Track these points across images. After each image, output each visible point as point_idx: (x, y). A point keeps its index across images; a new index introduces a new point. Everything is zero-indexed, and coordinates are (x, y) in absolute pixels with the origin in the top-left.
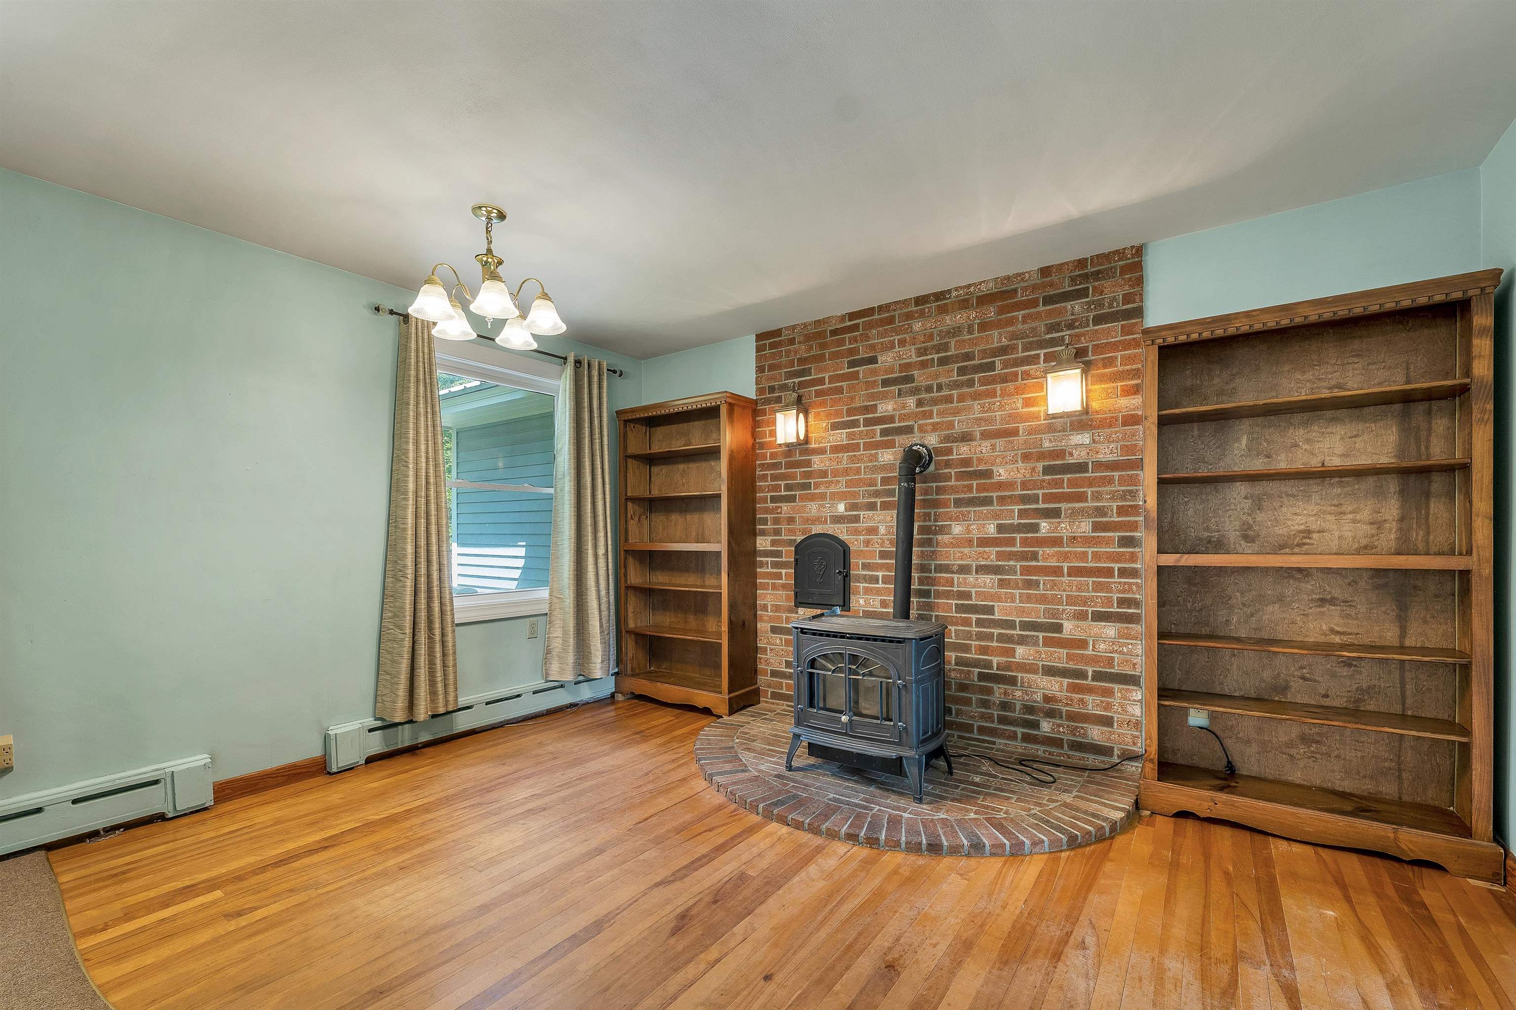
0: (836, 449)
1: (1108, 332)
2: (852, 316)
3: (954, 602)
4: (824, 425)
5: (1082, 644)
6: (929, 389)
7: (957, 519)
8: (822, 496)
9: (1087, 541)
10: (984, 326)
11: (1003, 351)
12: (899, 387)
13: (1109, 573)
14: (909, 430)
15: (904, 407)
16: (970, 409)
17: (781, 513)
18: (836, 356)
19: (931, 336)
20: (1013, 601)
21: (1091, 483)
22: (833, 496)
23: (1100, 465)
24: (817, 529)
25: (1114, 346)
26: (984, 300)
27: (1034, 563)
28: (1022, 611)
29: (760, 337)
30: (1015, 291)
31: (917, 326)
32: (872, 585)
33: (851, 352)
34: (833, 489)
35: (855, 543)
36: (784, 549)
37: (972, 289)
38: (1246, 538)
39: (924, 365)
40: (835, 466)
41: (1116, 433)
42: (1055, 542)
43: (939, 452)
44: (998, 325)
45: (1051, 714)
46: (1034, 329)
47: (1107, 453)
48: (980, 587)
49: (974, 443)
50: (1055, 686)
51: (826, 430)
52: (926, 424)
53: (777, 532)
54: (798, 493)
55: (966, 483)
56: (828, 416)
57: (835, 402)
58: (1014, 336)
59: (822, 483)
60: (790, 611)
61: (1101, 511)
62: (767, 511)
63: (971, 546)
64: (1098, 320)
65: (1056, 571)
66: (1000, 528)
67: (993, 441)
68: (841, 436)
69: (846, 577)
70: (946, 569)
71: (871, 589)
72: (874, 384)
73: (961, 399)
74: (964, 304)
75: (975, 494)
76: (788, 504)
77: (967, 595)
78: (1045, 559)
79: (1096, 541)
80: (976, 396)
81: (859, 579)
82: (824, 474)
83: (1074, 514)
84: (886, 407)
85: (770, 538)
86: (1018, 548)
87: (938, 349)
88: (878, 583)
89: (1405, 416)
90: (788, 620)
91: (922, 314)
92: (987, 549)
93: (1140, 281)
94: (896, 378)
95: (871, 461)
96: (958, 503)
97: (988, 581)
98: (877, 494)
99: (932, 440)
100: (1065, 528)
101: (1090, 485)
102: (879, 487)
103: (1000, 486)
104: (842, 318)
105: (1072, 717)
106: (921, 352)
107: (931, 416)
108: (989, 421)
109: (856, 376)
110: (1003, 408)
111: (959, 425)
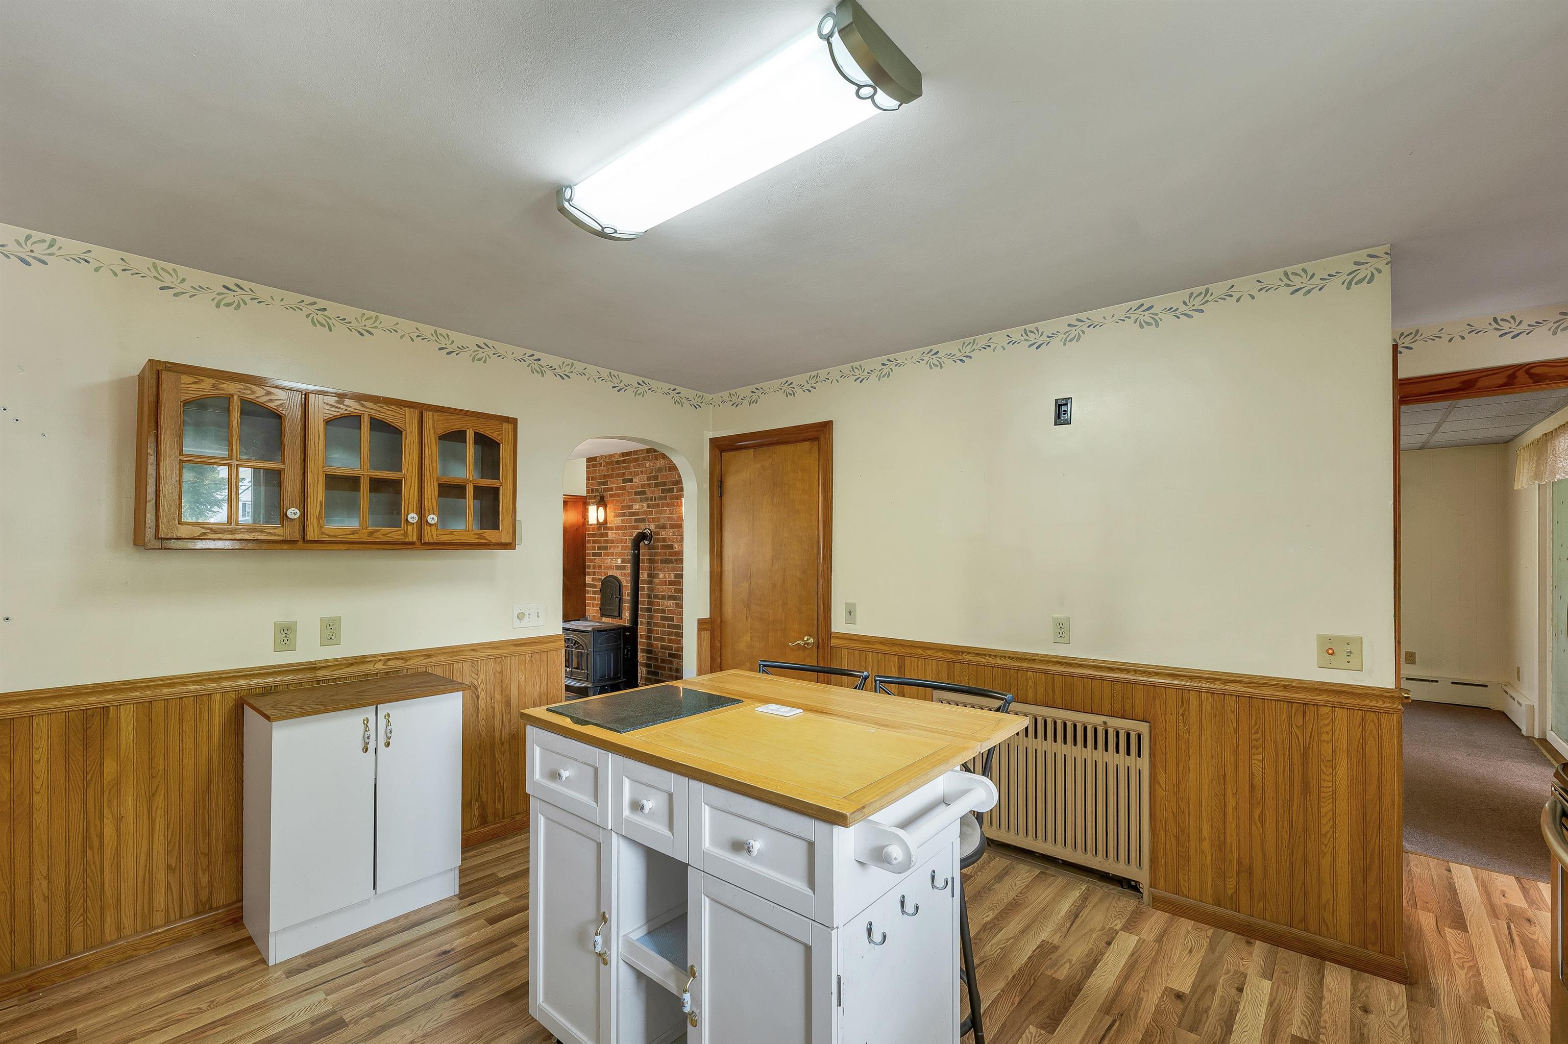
0: (618, 528)
2: (625, 454)
4: (613, 514)
6: (651, 500)
7: (661, 570)
8: (612, 554)
12: (641, 496)
14: (643, 520)
15: (642, 508)
16: (666, 511)
18: (618, 476)
19: (652, 471)
22: (617, 554)
24: (610, 573)
29: (589, 460)
31: (646, 465)
33: (624, 474)
34: (616, 550)
35: (621, 581)
36: (596, 584)
39: (650, 485)
40: (617, 537)
43: (655, 533)
48: (669, 607)
49: (667, 530)
51: (614, 517)
52: (649, 518)
53: (594, 574)
54: (603, 552)
55: (664, 551)
56: (613, 510)
57: (616, 502)
59: (612, 547)
62: (591, 561)
63: (666, 585)
67: (673, 530)
68: (619, 521)
69: (620, 600)
70: (657, 597)
72: (631, 493)
73: (663, 505)
75: (667, 558)
76: (599, 558)
77: (664, 611)
80: (668, 505)
81: (625, 601)
82: (612, 541)
84: (636, 507)
85: (591, 577)
87: (656, 478)
91: (649, 458)
92: (671, 587)
94: (640, 491)
96: (661, 562)
97: (671, 604)
98: (627, 555)
99: (651, 527)
102: (627, 552)
103: (676, 554)
106: (649, 478)
107: (652, 514)
108: (672, 519)
109: (625, 488)
110: (676, 512)
111: (662, 520)
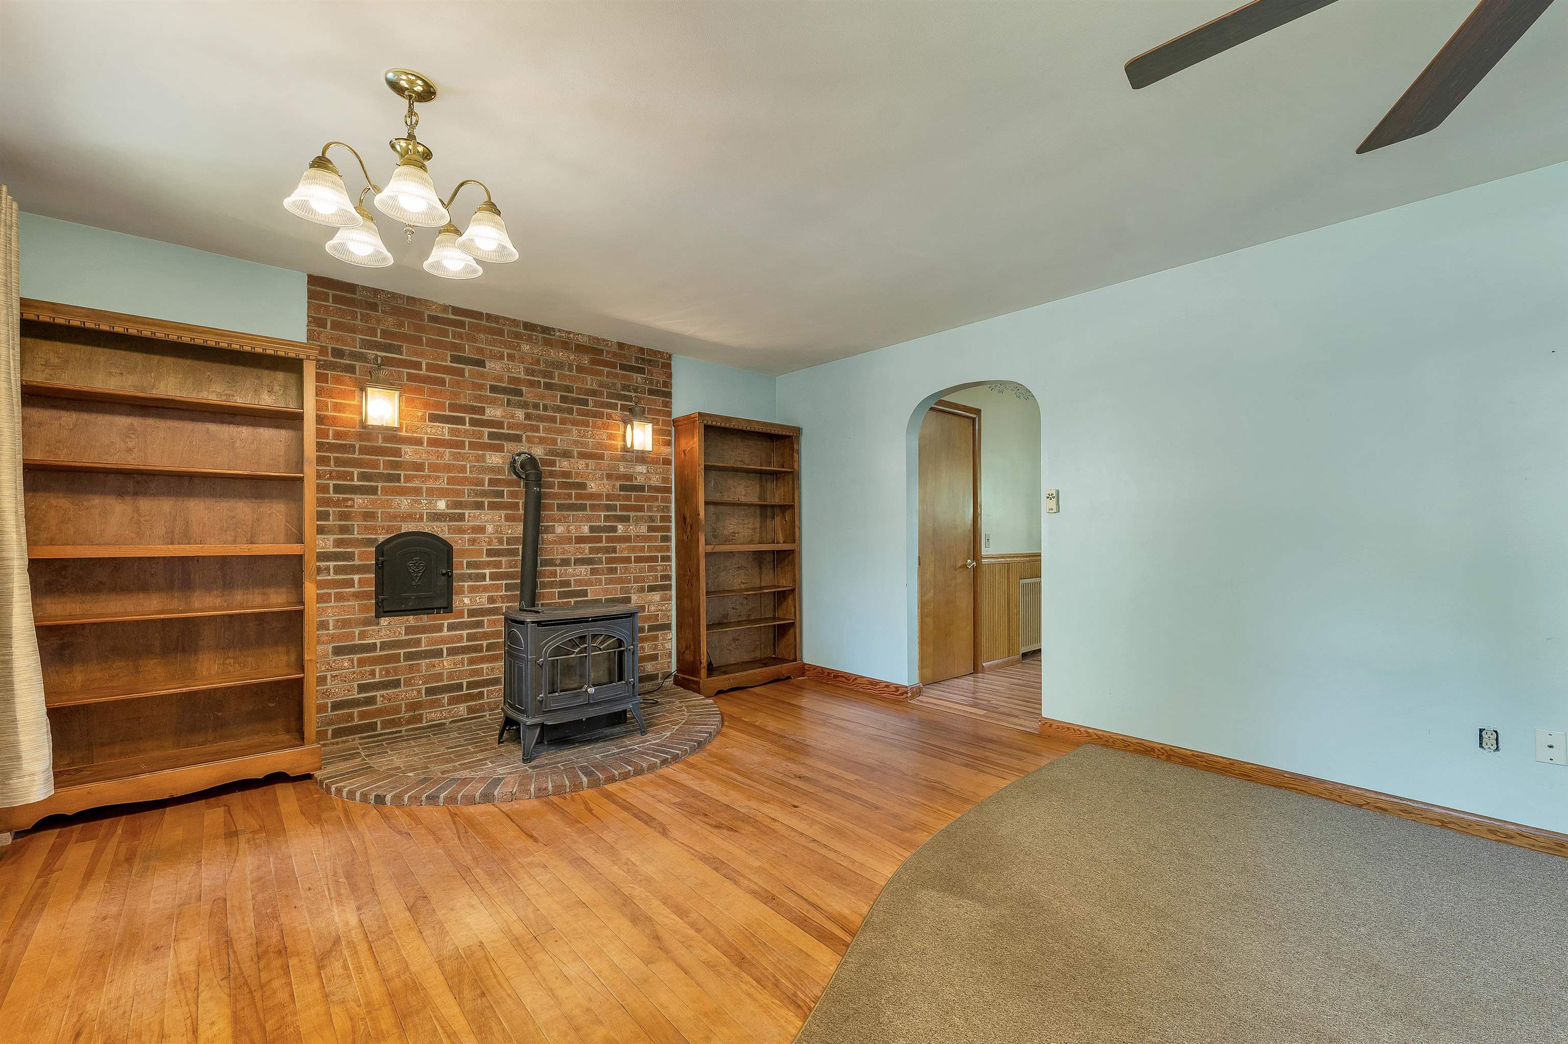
0: (434, 442)
1: (655, 402)
2: (457, 311)
3: (557, 590)
4: (420, 414)
6: (536, 406)
7: (559, 521)
8: (417, 491)
9: (645, 538)
10: (580, 369)
11: (594, 393)
12: (508, 397)
13: (655, 559)
14: (517, 439)
15: (512, 417)
16: (569, 431)
17: (352, 506)
18: (436, 344)
19: (538, 362)
20: (600, 584)
21: (647, 499)
22: (431, 492)
23: (651, 488)
24: (408, 527)
25: (658, 412)
26: (581, 349)
27: (613, 555)
28: (606, 591)
29: (314, 281)
30: (602, 351)
31: (526, 347)
32: (478, 583)
33: (455, 347)
34: (430, 484)
35: (458, 542)
36: (357, 551)
37: (572, 336)
39: (531, 384)
40: (434, 460)
41: (660, 468)
42: (627, 539)
43: (545, 462)
44: (591, 372)
46: (614, 384)
47: (655, 481)
48: (578, 576)
49: (573, 460)
51: (422, 419)
52: (534, 437)
53: (344, 530)
54: (380, 485)
55: (566, 491)
56: (427, 405)
57: (433, 393)
58: (601, 385)
59: (416, 476)
60: (367, 622)
61: (652, 519)
62: (328, 502)
63: (570, 543)
64: (651, 392)
65: (627, 560)
66: (592, 529)
67: (587, 461)
68: (443, 431)
69: (449, 577)
70: (551, 563)
71: (478, 587)
72: (481, 387)
73: (563, 421)
74: (565, 345)
75: (573, 501)
76: (365, 496)
77: (567, 584)
78: (621, 552)
79: (650, 539)
80: (575, 423)
81: (463, 578)
82: (419, 467)
83: (638, 520)
84: (493, 413)
85: (332, 537)
86: (604, 544)
87: (544, 374)
88: (485, 581)
89: (761, 479)
90: (362, 635)
91: (529, 339)
92: (582, 545)
93: (670, 376)
94: (505, 388)
95: (478, 461)
96: (561, 507)
97: (583, 570)
98: (484, 494)
99: (538, 452)
100: (632, 530)
101: (646, 501)
102: (486, 487)
103: (592, 496)
104: (445, 308)
106: (528, 372)
107: (538, 430)
108: (585, 445)
109: (461, 373)
110: (596, 436)
111: (562, 442)
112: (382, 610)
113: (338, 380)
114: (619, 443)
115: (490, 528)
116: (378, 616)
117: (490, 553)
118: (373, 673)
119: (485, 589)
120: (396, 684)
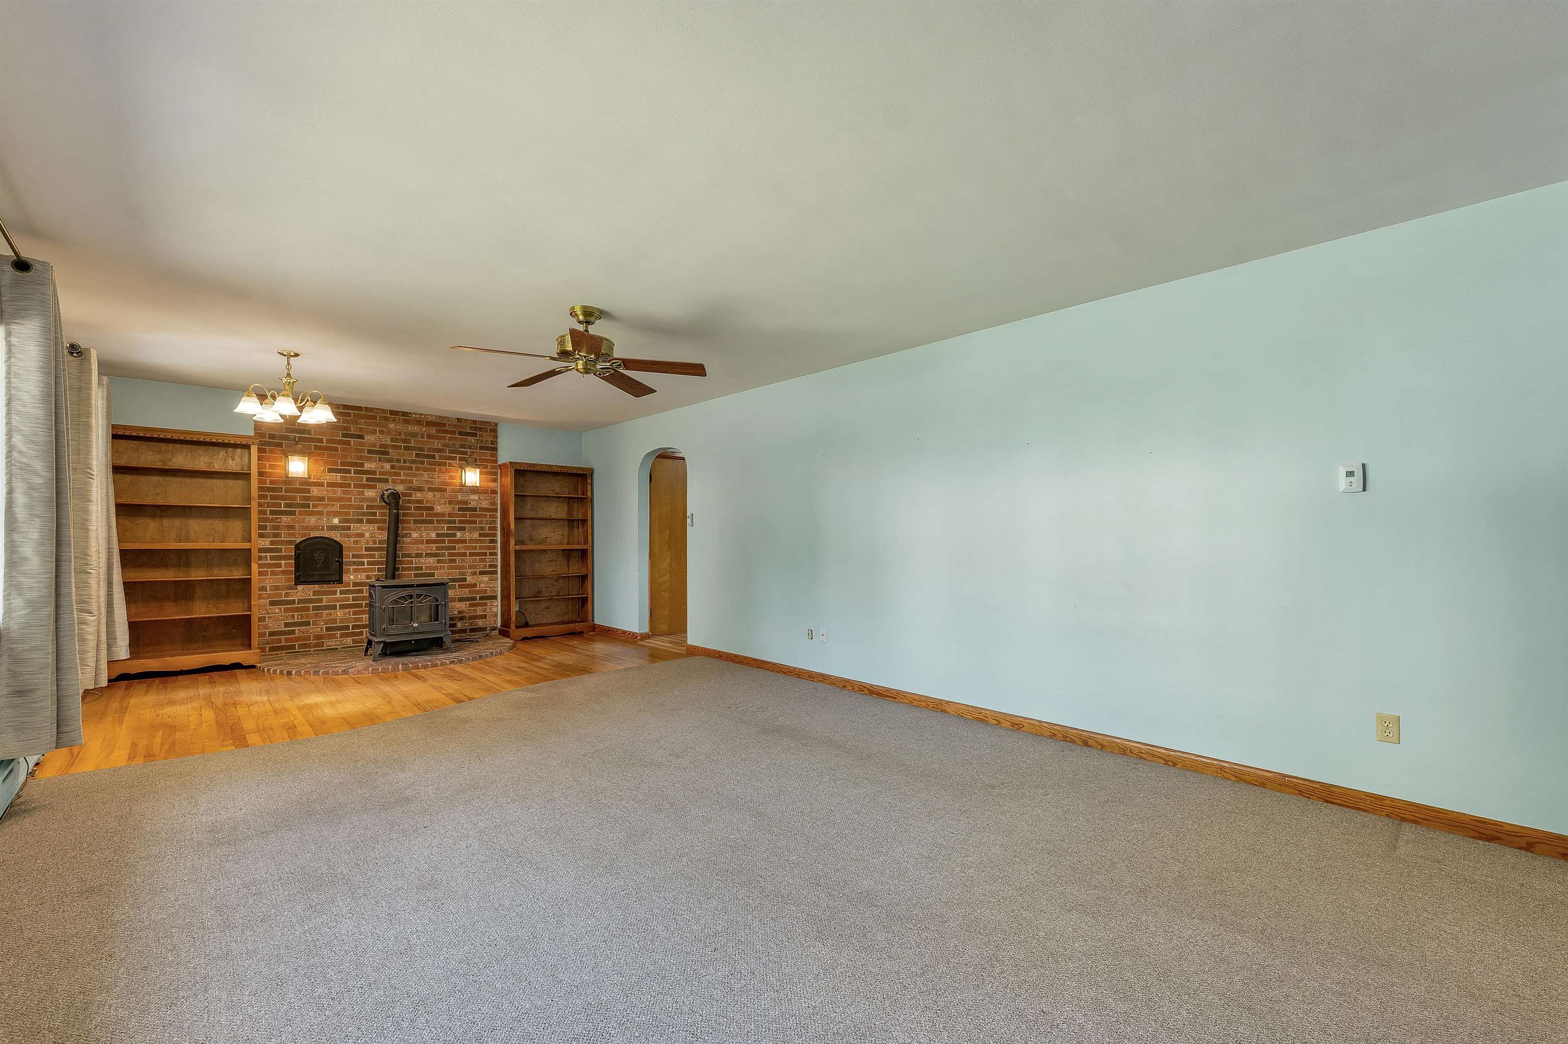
0: (330, 485)
1: (485, 454)
2: (345, 407)
3: (413, 572)
4: (322, 468)
5: (475, 585)
6: (398, 461)
7: (415, 530)
8: (321, 513)
9: (476, 541)
10: (429, 436)
11: (439, 451)
12: (380, 456)
13: (485, 554)
14: (386, 481)
15: (382, 468)
16: (421, 475)
17: (281, 522)
19: (400, 434)
20: (445, 570)
21: (478, 516)
22: (329, 513)
23: (482, 509)
24: (314, 534)
25: (487, 461)
26: (430, 424)
27: (454, 551)
28: (449, 574)
30: (445, 424)
31: (391, 426)
32: (360, 567)
33: (345, 428)
34: (329, 509)
35: (347, 543)
36: (283, 547)
37: (423, 416)
38: (531, 540)
39: (395, 447)
40: (331, 495)
41: (488, 496)
42: (464, 541)
43: (405, 495)
44: (437, 438)
45: (461, 619)
46: (454, 444)
47: (485, 504)
48: (427, 564)
49: (424, 493)
50: (463, 606)
51: (324, 471)
52: (397, 479)
53: (276, 535)
54: (297, 510)
55: (419, 512)
56: (326, 463)
57: (330, 456)
58: (444, 445)
59: (320, 504)
60: (290, 588)
61: (482, 529)
62: (266, 520)
63: (422, 544)
64: (481, 448)
65: (464, 555)
66: (438, 535)
67: (434, 493)
68: (337, 477)
69: (340, 563)
70: (409, 555)
71: (359, 569)
72: (361, 451)
73: (417, 469)
74: (419, 422)
75: (424, 518)
76: (288, 516)
77: (421, 568)
78: (459, 549)
79: (481, 541)
80: (425, 470)
81: (350, 564)
82: (322, 499)
83: (471, 530)
84: (368, 466)
85: (269, 540)
86: (446, 544)
87: (404, 441)
88: (364, 566)
89: (569, 502)
90: (287, 595)
91: (394, 420)
92: (431, 545)
93: (496, 437)
94: (377, 451)
95: (359, 495)
96: (415, 522)
97: (432, 561)
98: (364, 514)
99: (400, 488)
100: (467, 535)
101: (478, 517)
102: (365, 510)
103: (437, 515)
104: (338, 406)
105: (471, 618)
106: (392, 440)
107: (400, 475)
108: (432, 483)
109: (348, 443)
110: (439, 478)
111: (416, 482)
112: (299, 581)
113: (272, 452)
114: (457, 481)
115: (367, 535)
116: (296, 584)
117: (367, 549)
118: (293, 617)
119: (364, 570)
120: (307, 624)
